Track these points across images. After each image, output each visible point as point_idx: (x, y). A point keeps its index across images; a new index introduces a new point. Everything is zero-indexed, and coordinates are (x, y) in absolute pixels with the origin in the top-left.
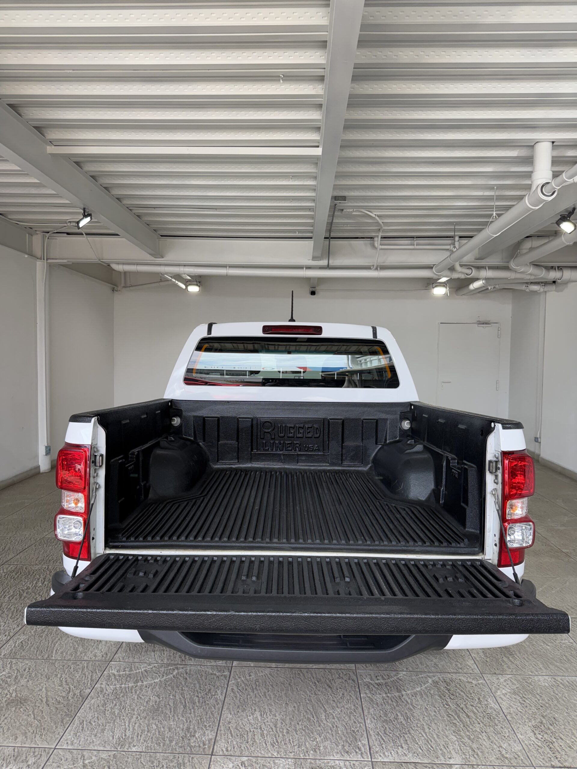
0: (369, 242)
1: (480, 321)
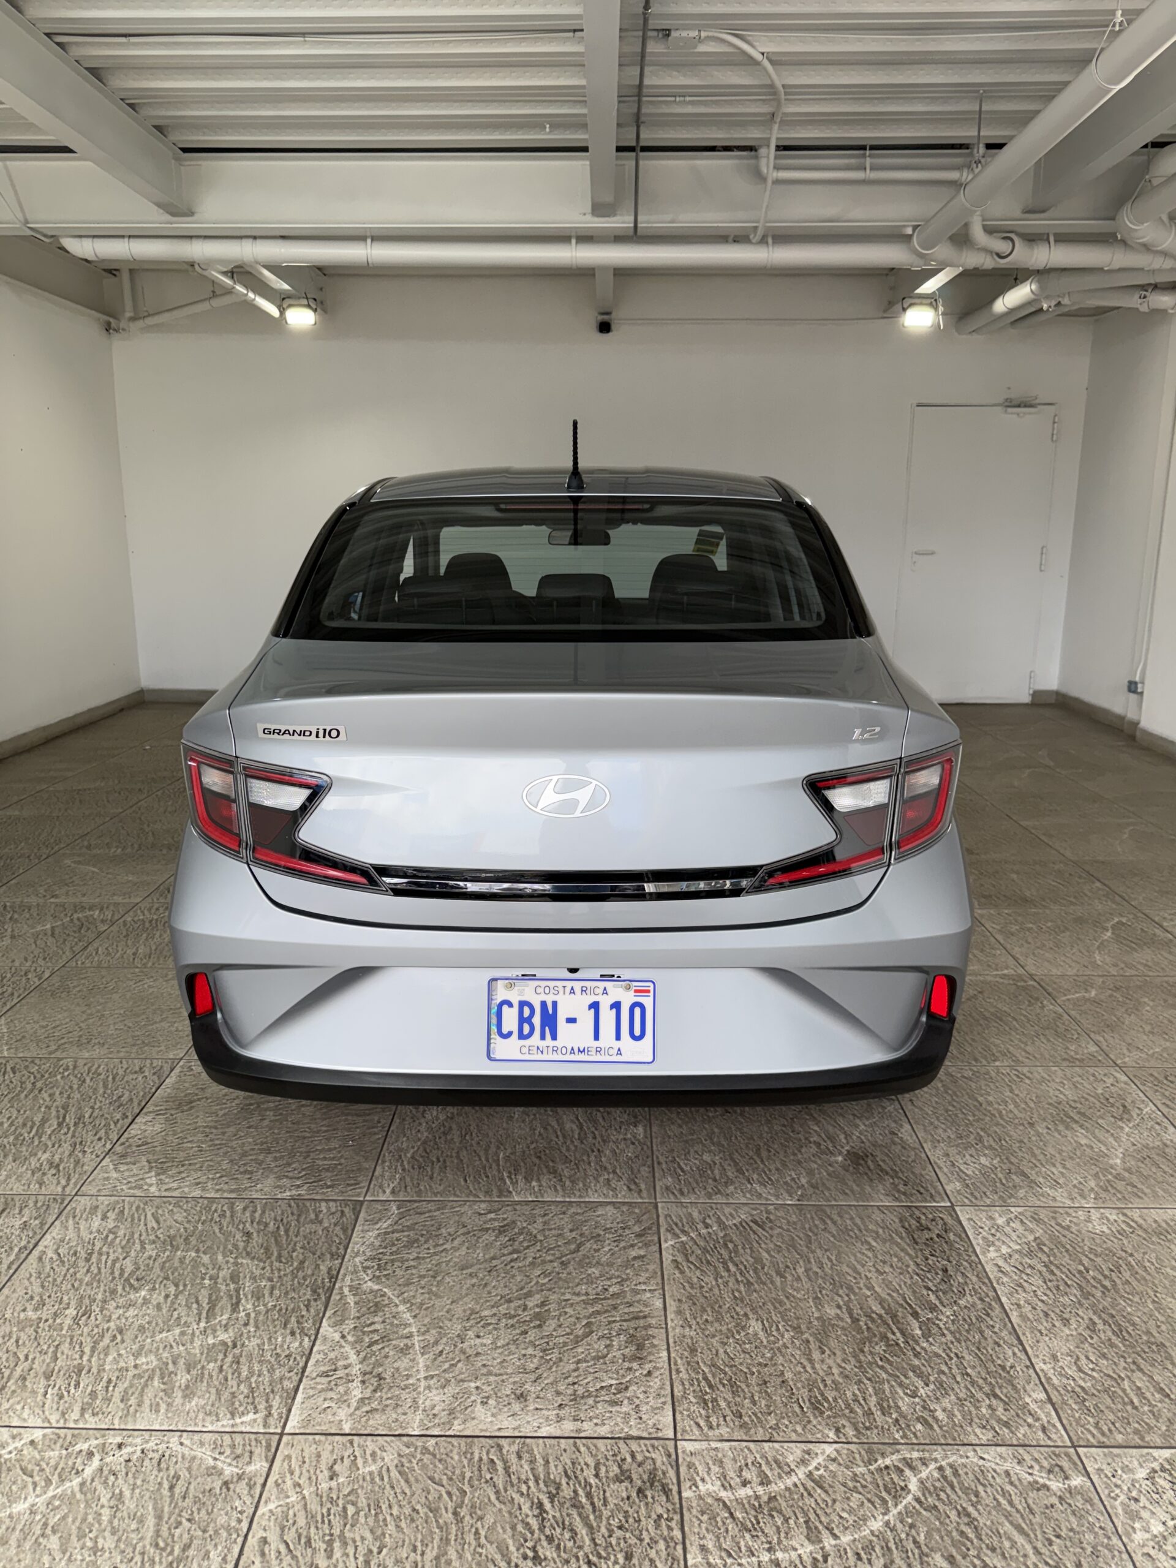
0: (745, 161)
1: (1011, 400)
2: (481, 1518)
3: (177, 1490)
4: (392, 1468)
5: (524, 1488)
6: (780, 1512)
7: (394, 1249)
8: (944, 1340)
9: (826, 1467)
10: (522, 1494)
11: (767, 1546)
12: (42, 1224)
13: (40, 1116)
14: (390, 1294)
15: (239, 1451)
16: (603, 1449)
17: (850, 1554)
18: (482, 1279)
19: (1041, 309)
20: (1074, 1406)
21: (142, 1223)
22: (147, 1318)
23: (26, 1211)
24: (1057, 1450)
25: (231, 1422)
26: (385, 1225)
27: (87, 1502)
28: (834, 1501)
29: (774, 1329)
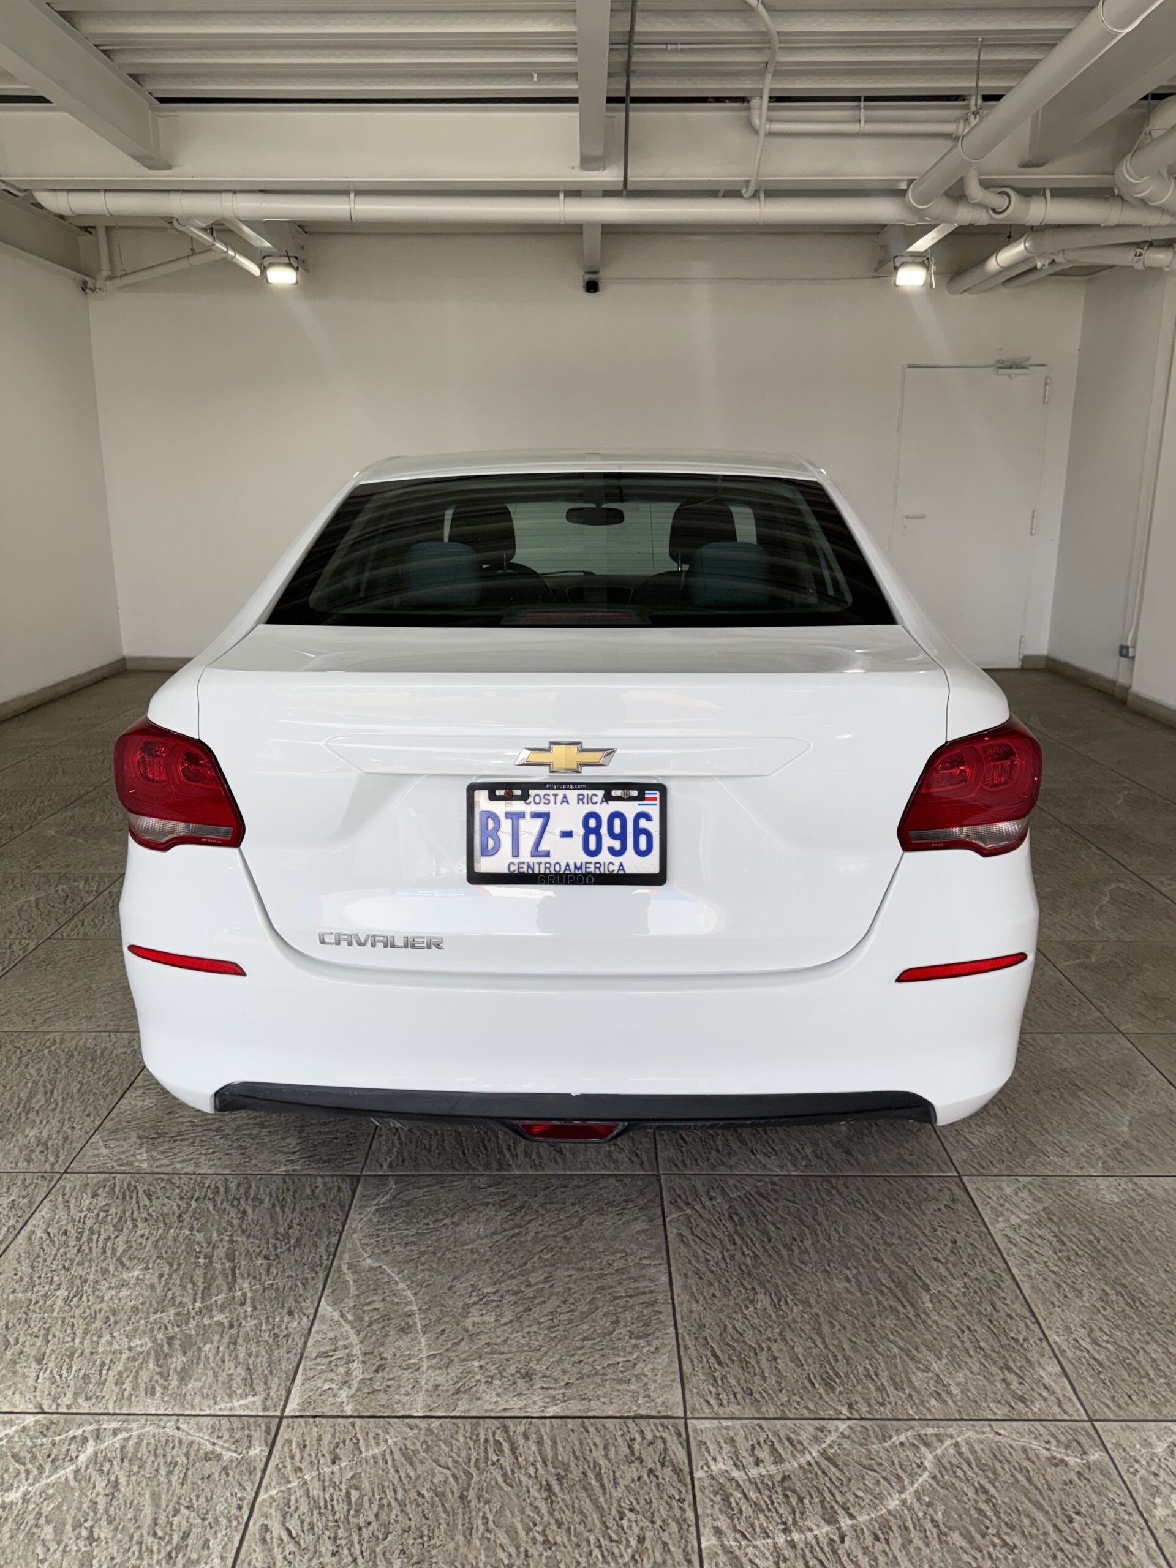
1: (1003, 362)
2: (488, 1502)
3: (174, 1478)
4: (395, 1449)
5: (532, 1470)
6: (794, 1491)
7: (393, 1225)
8: (955, 1313)
9: (840, 1444)
10: (530, 1476)
11: (782, 1527)
12: (31, 1203)
13: (27, 1091)
14: (389, 1271)
15: (238, 1436)
16: (612, 1428)
17: (867, 1533)
18: (484, 1255)
19: (1035, 268)
20: (1089, 1379)
21: (134, 1200)
22: (141, 1299)
23: (15, 1190)
24: (1074, 1425)
25: (229, 1405)
26: (383, 1200)
27: (81, 1490)
28: (849, 1480)
29: (782, 1303)
